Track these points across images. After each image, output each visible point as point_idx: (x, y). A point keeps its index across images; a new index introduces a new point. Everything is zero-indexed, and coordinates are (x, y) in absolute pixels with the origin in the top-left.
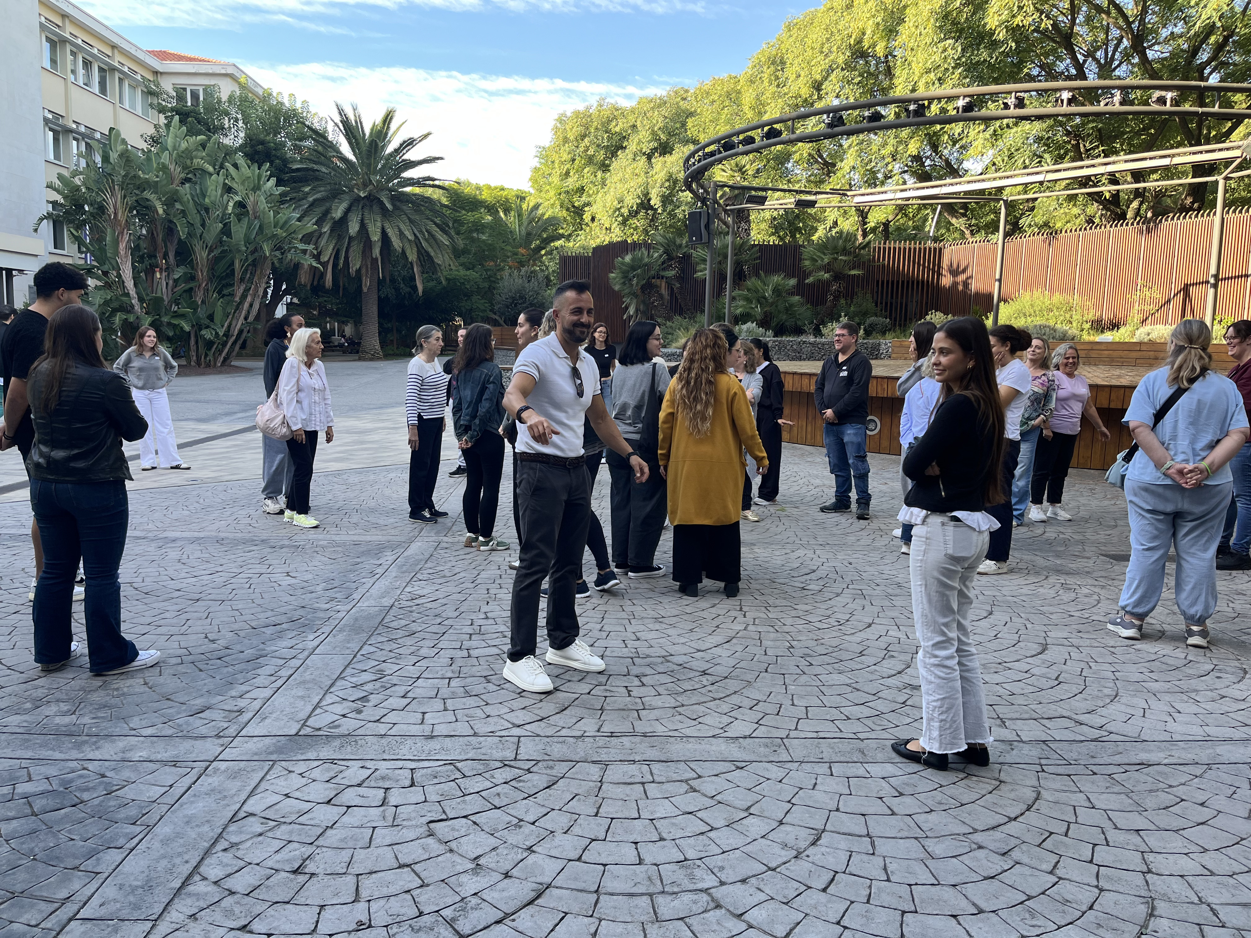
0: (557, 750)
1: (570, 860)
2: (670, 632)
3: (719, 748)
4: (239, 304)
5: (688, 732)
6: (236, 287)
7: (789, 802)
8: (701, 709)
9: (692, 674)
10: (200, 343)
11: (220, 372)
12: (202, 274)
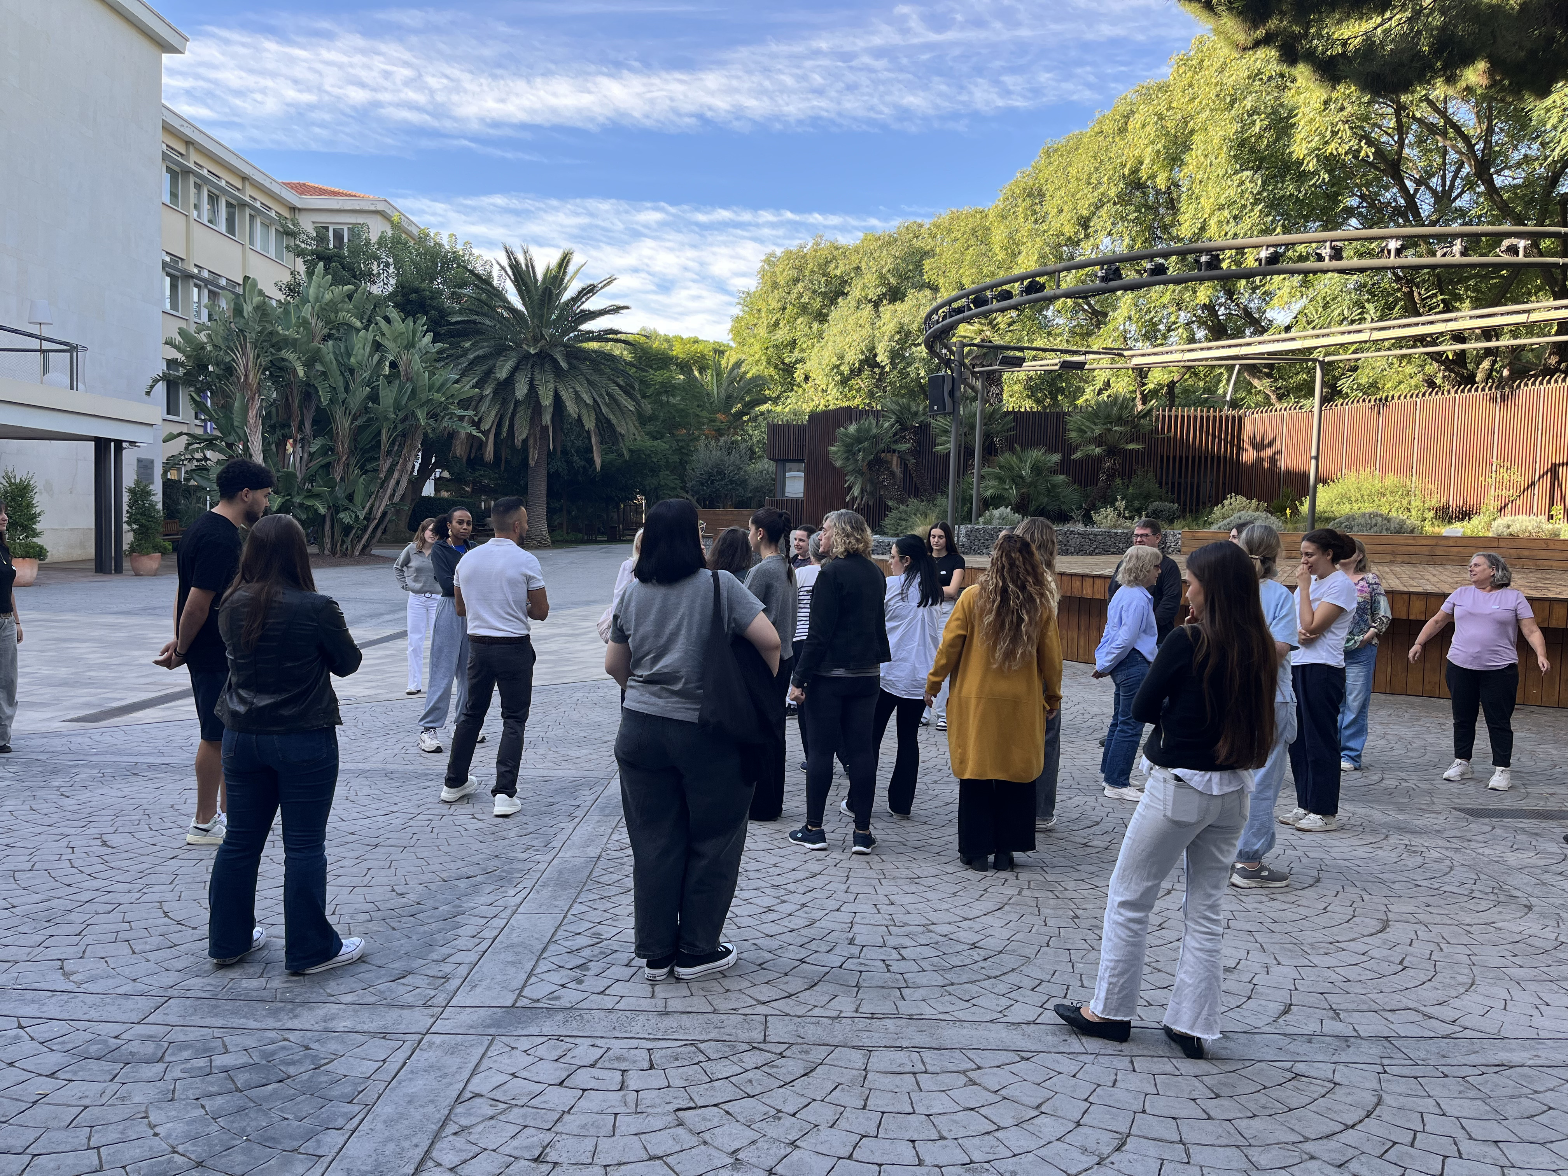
0: (812, 1032)
1: (840, 1158)
2: (930, 895)
3: (999, 1034)
4: (384, 481)
5: (961, 1015)
6: (381, 462)
7: (1086, 1100)
8: (974, 988)
9: (960, 947)
10: (336, 528)
11: (358, 563)
12: (343, 446)
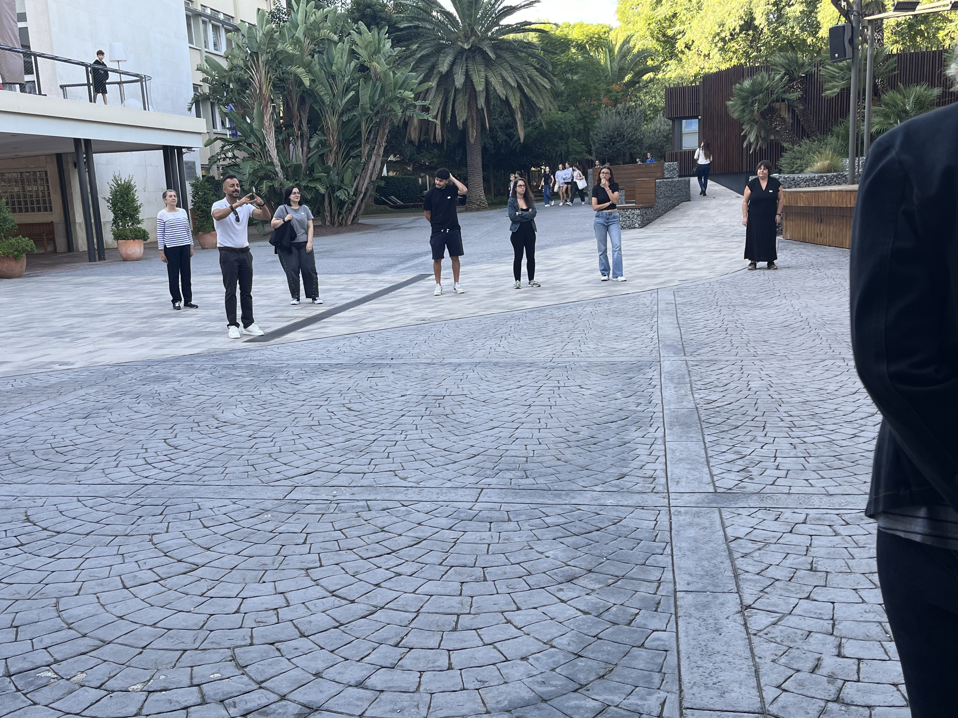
4: (365, 164)
6: (362, 148)
10: (333, 204)
12: (333, 139)
